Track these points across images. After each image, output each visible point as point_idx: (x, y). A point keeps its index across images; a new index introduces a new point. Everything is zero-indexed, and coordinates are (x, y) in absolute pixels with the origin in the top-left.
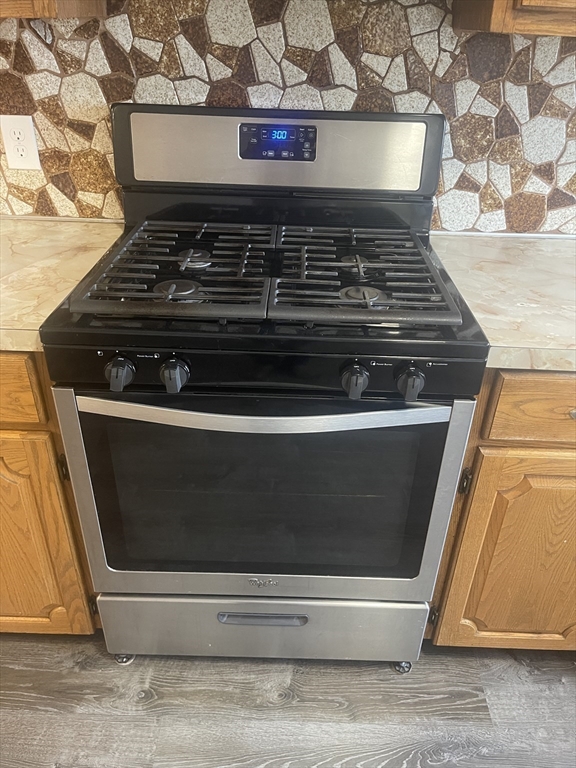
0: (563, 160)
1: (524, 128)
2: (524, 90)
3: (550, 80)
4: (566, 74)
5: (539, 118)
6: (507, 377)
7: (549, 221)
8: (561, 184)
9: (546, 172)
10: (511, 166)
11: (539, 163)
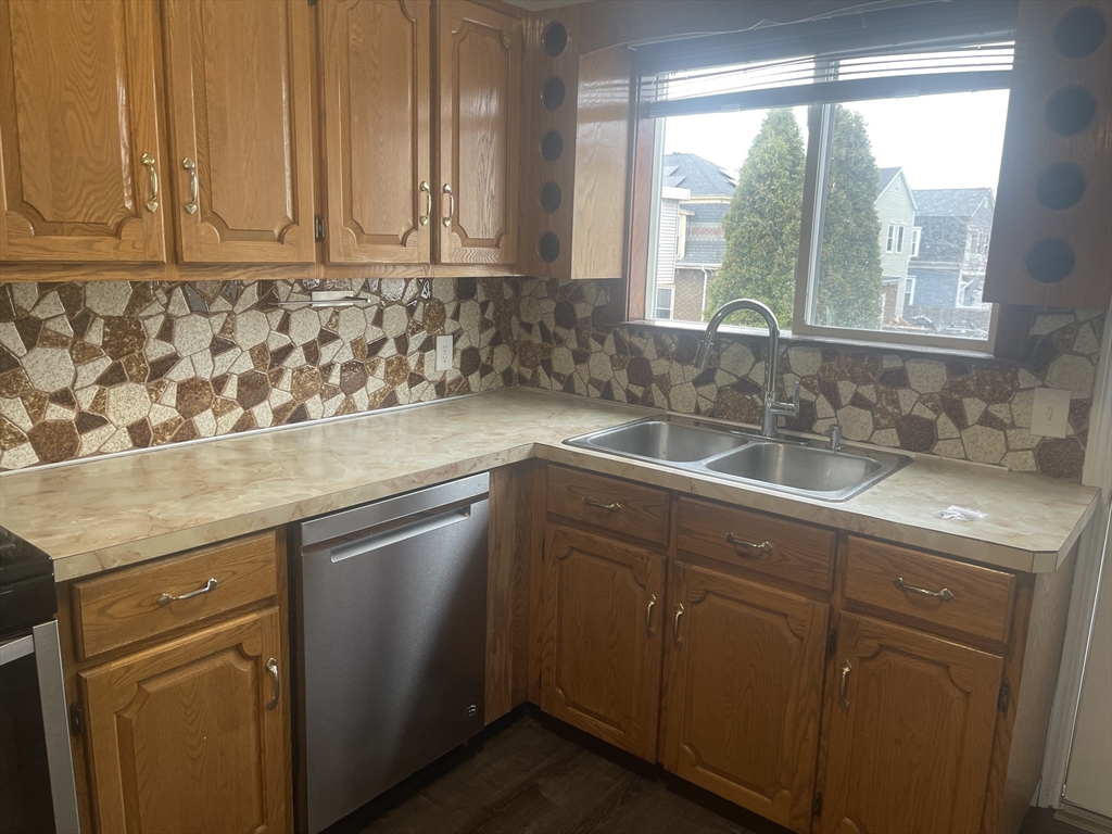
0: (78, 385)
1: (24, 361)
2: (12, 326)
3: (38, 313)
4: (53, 307)
5: (38, 350)
6: (81, 587)
7: (85, 444)
8: (86, 407)
9: (65, 398)
10: (22, 398)
11: (52, 391)
